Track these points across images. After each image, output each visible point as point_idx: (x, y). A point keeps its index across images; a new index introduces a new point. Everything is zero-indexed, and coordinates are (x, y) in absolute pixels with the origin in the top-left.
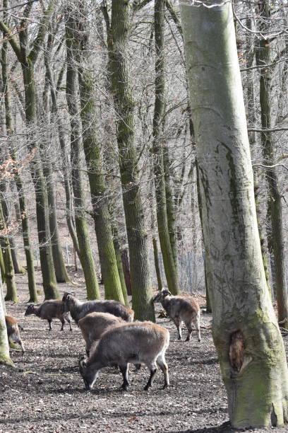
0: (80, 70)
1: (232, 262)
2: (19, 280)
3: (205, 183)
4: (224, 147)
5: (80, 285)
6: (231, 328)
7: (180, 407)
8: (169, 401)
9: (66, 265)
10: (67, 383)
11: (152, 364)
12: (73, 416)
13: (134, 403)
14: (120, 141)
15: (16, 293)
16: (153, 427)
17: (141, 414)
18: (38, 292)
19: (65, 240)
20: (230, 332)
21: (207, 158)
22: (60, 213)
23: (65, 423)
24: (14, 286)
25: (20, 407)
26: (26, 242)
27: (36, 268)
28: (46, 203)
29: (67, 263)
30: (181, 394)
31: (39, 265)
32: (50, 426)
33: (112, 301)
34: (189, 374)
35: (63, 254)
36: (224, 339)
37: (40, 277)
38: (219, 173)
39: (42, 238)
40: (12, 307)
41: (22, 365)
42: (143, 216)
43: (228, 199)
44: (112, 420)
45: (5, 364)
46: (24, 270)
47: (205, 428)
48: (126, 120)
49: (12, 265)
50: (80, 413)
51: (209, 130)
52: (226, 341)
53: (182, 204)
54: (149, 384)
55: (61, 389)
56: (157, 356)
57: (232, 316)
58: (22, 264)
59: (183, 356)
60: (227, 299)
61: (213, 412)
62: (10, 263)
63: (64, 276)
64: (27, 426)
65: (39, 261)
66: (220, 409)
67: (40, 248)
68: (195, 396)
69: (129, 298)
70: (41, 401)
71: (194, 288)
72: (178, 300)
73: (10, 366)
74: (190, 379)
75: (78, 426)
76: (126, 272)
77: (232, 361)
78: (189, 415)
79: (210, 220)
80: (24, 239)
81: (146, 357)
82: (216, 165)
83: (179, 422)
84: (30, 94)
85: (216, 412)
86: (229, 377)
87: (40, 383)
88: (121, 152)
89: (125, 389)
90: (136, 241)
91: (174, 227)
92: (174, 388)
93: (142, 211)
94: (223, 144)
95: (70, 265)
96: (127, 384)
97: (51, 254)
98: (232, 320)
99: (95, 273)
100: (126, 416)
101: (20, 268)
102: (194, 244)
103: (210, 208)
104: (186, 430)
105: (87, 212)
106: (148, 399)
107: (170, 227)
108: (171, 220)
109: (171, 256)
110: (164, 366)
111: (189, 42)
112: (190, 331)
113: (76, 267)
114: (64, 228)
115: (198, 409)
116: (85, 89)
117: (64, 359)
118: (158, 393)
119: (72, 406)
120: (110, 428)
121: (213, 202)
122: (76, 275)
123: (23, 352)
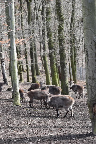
0: (46, 7)
1: (95, 80)
2: (24, 74)
3: (87, 54)
4: (94, 42)
5: (44, 76)
6: (94, 102)
7: (76, 125)
8: (72, 122)
9: (39, 69)
10: (39, 114)
11: (68, 109)
12: (41, 127)
13: (61, 123)
14: (59, 31)
15: (23, 78)
16: (67, 132)
17: (63, 127)
18: (30, 78)
19: (39, 61)
20: (93, 103)
21: (88, 45)
22: (38, 52)
23: (38, 129)
24: (22, 76)
25: (23, 122)
26: (27, 63)
27: (29, 70)
28: (34, 50)
29: (40, 69)
30: (76, 119)
31: (31, 69)
32: (33, 130)
33: (54, 86)
34: (79, 112)
35: (39, 66)
36: (91, 105)
37: (31, 73)
38: (92, 51)
39: (32, 61)
40: (22, 83)
41: (24, 106)
42: (66, 57)
43: (94, 59)
44: (53, 129)
45: (19, 106)
46: (26, 71)
47: (84, 134)
48: (61, 25)
49: (22, 70)
50: (43, 126)
51: (89, 36)
52: (92, 106)
53: (79, 51)
54: (66, 116)
55: (37, 116)
56: (69, 107)
57: (94, 98)
58: (25, 68)
59: (78, 105)
60: (93, 92)
61: (87, 127)
62: (21, 69)
63: (39, 74)
64: (26, 130)
65: (31, 68)
66: (89, 126)
67: (31, 65)
68: (81, 121)
69: (60, 82)
70: (30, 120)
71: (82, 79)
72: (76, 85)
73: (21, 107)
74: (79, 114)
75: (42, 131)
76: (59, 73)
77: (94, 113)
78: (78, 128)
79: (88, 66)
80: (26, 62)
81: (65, 107)
82: (91, 48)
83: (75, 131)
84: (29, 13)
85: (88, 127)
86: (92, 118)
87: (30, 113)
88: (59, 35)
89: (58, 117)
90: (63, 65)
91: (76, 59)
92: (74, 117)
93: (65, 55)
94: (94, 41)
95: (41, 69)
96: (59, 115)
97: (35, 67)
98: (94, 99)
99: (49, 73)
100: (58, 128)
101: (24, 70)
102: (82, 64)
103: (89, 62)
104: (77, 134)
105: (47, 54)
106: (65, 121)
107: (75, 59)
108: (75, 57)
109: (75, 69)
110: (72, 110)
111: (83, 6)
112: (80, 95)
113: (43, 70)
114: (39, 57)
115: (82, 126)
116: (48, 13)
117: (38, 104)
118: (68, 118)
119: (40, 123)
120: (52, 132)
121: (89, 60)
122: (43, 73)
123: (25, 101)
